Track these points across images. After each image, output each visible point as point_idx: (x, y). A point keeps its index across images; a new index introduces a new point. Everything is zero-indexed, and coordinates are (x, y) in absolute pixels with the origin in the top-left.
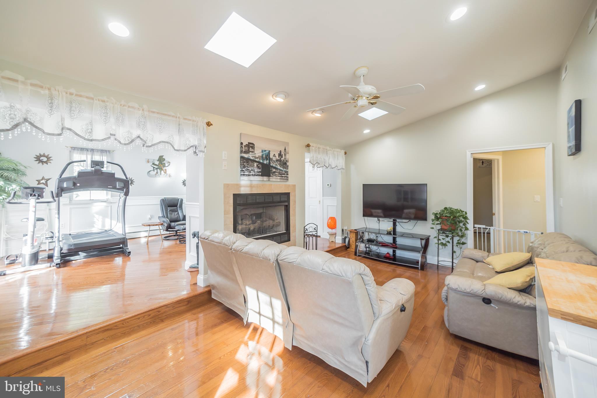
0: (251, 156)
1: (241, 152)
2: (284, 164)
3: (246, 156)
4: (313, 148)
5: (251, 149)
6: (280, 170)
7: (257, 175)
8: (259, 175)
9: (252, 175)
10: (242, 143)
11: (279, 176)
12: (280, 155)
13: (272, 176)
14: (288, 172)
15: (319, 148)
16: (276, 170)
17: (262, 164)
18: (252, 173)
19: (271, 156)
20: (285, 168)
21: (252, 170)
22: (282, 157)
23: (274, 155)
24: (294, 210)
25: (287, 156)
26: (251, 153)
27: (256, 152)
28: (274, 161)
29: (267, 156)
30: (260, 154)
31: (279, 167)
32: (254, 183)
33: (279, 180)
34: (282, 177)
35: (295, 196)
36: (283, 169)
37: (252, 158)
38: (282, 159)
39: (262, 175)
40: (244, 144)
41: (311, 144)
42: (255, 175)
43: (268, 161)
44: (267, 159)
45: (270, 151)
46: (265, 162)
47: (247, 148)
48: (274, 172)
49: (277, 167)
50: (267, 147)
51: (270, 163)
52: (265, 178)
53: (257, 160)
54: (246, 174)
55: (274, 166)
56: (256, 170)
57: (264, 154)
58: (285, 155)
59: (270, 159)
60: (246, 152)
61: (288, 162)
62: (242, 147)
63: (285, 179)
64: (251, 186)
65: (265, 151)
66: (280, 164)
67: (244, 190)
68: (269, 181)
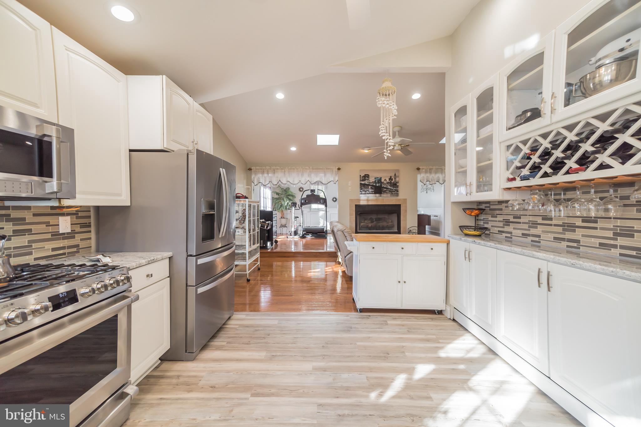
0: (366, 182)
1: (360, 181)
2: (395, 185)
3: (363, 182)
4: (424, 170)
5: (366, 178)
6: (390, 189)
7: (371, 193)
8: (372, 193)
9: (368, 193)
10: (360, 176)
11: (389, 193)
12: (391, 179)
13: (383, 194)
14: (398, 190)
15: (430, 169)
16: (387, 190)
17: (375, 186)
18: (368, 192)
19: (383, 180)
20: (395, 188)
21: (367, 191)
22: (392, 180)
23: (385, 180)
24: (405, 216)
25: (397, 179)
26: (366, 181)
27: (370, 179)
28: (385, 183)
29: (380, 181)
30: (374, 180)
31: (389, 187)
32: (370, 198)
33: (389, 196)
34: (393, 193)
35: (406, 207)
36: (393, 188)
37: (367, 183)
38: (392, 181)
39: (375, 193)
40: (362, 176)
41: (421, 168)
42: (369, 193)
43: (379, 184)
44: (379, 183)
45: (381, 178)
46: (377, 185)
47: (363, 178)
48: (385, 191)
49: (387, 187)
50: (378, 175)
51: (381, 185)
52: (377, 195)
53: (371, 184)
54: (363, 193)
55: (385, 186)
56: (370, 190)
57: (376, 180)
58: (395, 178)
59: (381, 183)
60: (362, 181)
61: (398, 183)
62: (360, 178)
63: (395, 195)
64: (368, 200)
65: (378, 178)
66: (390, 186)
67: (362, 203)
68: (381, 196)
